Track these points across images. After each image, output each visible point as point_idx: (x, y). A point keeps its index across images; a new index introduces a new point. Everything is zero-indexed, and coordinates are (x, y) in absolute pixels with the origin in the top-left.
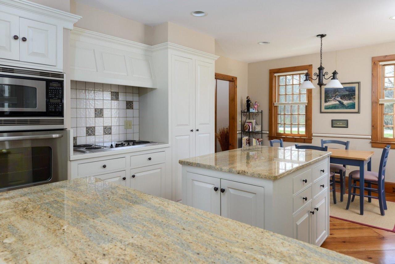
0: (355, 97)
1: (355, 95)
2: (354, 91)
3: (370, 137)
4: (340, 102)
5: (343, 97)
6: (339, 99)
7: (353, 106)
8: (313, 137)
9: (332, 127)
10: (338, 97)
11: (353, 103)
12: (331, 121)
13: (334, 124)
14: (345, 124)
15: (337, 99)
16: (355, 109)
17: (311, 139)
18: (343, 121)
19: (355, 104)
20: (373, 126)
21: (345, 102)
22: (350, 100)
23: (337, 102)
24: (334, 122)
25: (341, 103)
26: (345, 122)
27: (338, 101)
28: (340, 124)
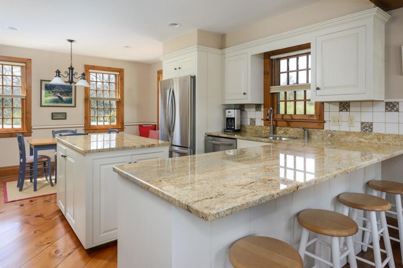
0: (72, 94)
1: (72, 93)
2: (71, 89)
3: (84, 125)
4: (59, 97)
5: (61, 93)
6: (59, 95)
7: (70, 101)
8: (32, 130)
9: (52, 119)
10: (57, 93)
11: (70, 99)
12: (51, 114)
13: (54, 116)
14: (64, 116)
15: (57, 94)
16: (72, 103)
17: (31, 132)
18: (63, 114)
19: (72, 100)
20: (85, 117)
21: (64, 98)
22: (68, 96)
23: (57, 98)
24: (54, 114)
25: (61, 99)
26: (64, 114)
27: (58, 96)
28: (59, 117)
